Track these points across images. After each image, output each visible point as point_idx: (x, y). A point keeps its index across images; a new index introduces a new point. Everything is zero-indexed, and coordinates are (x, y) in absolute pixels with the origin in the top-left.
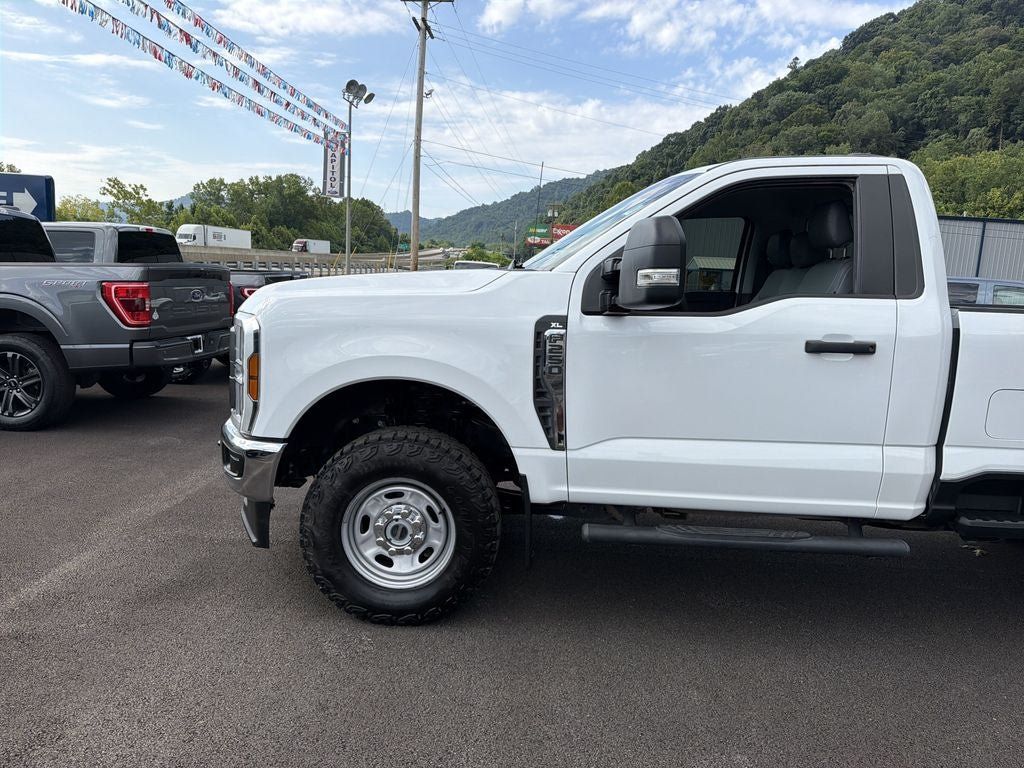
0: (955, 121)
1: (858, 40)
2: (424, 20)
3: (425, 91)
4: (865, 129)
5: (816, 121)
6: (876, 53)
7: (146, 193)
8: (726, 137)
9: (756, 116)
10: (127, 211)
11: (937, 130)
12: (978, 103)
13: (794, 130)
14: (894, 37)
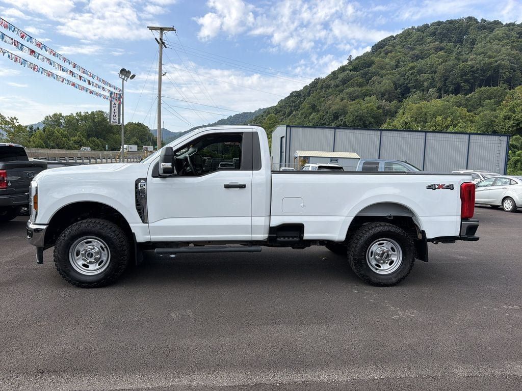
0: (422, 85)
1: (379, 47)
2: (161, 39)
3: (163, 72)
4: (382, 90)
5: (360, 85)
6: (386, 54)
7: (18, 121)
8: (319, 93)
9: (333, 83)
10: (6, 131)
11: (415, 90)
12: (432, 77)
13: (350, 89)
14: (394, 47)
